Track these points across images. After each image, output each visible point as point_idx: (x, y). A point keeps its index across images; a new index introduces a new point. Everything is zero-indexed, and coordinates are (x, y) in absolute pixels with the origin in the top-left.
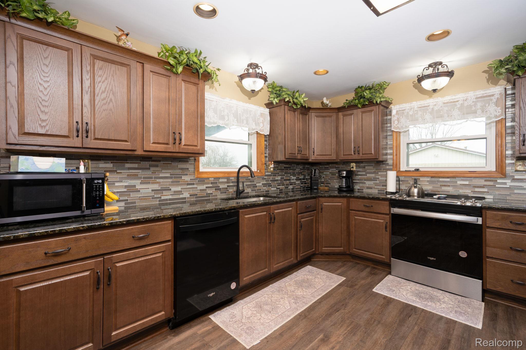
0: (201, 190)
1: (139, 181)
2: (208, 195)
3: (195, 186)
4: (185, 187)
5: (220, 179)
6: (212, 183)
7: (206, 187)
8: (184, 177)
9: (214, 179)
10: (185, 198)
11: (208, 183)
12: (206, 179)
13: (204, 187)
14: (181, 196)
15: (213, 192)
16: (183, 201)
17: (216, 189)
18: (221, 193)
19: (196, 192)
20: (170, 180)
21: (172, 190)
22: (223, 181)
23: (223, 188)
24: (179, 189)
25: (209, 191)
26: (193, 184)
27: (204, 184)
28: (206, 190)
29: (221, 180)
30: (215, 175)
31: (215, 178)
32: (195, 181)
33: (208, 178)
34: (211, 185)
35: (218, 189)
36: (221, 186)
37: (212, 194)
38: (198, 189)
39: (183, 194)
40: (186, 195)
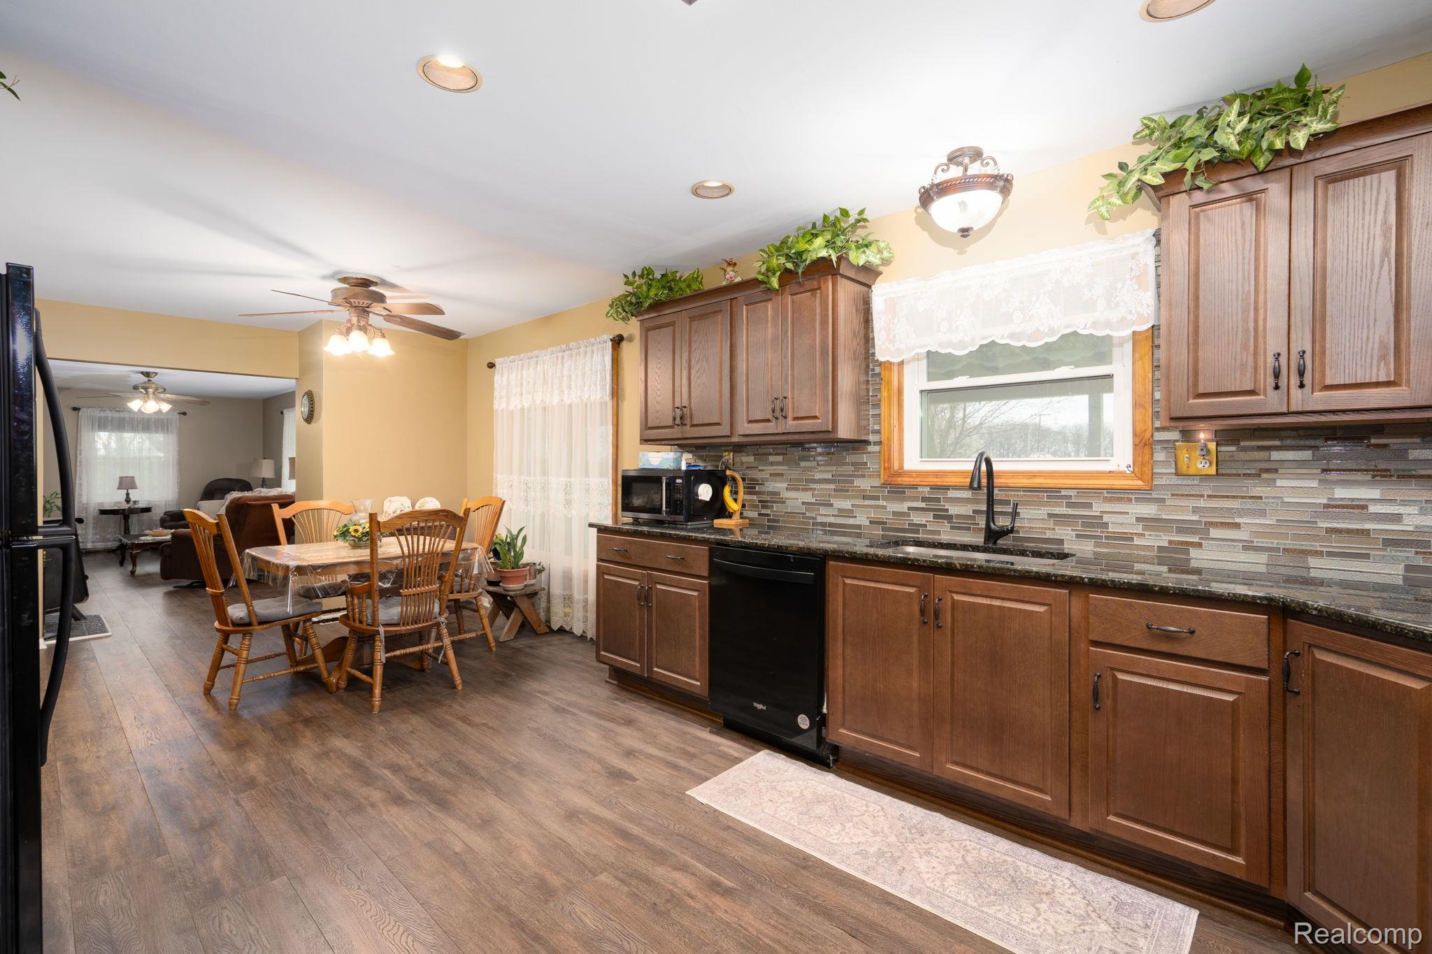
0: (895, 513)
1: (785, 485)
2: (916, 528)
3: (881, 503)
4: (861, 502)
5: (949, 489)
6: (924, 499)
7: (909, 508)
8: (857, 482)
9: (931, 489)
10: (859, 527)
11: (915, 499)
12: (909, 488)
13: (903, 507)
14: (851, 521)
15: (927, 521)
16: (855, 532)
17: (935, 517)
18: (952, 528)
19: (884, 517)
20: (832, 486)
21: (835, 506)
22: (959, 496)
23: (958, 516)
24: (847, 504)
25: (917, 519)
26: (877, 498)
27: (904, 500)
28: (909, 515)
29: (951, 494)
30: (936, 480)
31: (935, 488)
32: (881, 492)
33: (915, 487)
34: (923, 505)
35: (942, 515)
36: (954, 510)
37: (925, 526)
38: (888, 509)
39: (855, 517)
40: (862, 519)
